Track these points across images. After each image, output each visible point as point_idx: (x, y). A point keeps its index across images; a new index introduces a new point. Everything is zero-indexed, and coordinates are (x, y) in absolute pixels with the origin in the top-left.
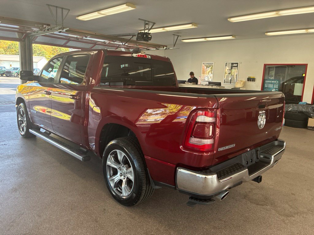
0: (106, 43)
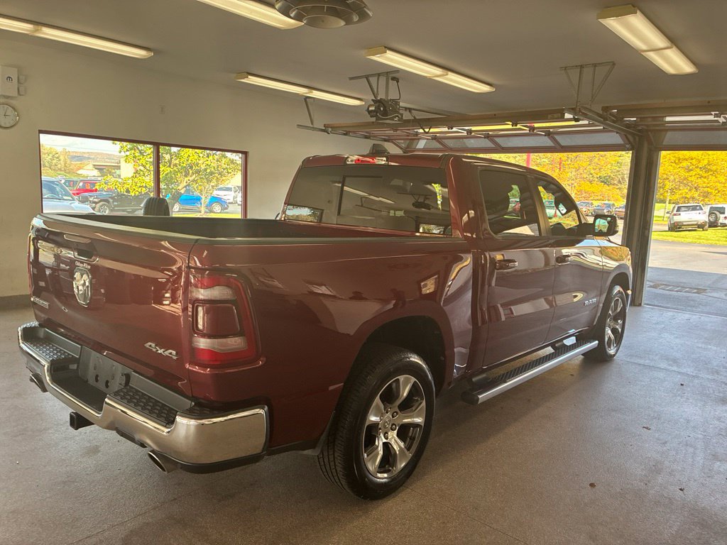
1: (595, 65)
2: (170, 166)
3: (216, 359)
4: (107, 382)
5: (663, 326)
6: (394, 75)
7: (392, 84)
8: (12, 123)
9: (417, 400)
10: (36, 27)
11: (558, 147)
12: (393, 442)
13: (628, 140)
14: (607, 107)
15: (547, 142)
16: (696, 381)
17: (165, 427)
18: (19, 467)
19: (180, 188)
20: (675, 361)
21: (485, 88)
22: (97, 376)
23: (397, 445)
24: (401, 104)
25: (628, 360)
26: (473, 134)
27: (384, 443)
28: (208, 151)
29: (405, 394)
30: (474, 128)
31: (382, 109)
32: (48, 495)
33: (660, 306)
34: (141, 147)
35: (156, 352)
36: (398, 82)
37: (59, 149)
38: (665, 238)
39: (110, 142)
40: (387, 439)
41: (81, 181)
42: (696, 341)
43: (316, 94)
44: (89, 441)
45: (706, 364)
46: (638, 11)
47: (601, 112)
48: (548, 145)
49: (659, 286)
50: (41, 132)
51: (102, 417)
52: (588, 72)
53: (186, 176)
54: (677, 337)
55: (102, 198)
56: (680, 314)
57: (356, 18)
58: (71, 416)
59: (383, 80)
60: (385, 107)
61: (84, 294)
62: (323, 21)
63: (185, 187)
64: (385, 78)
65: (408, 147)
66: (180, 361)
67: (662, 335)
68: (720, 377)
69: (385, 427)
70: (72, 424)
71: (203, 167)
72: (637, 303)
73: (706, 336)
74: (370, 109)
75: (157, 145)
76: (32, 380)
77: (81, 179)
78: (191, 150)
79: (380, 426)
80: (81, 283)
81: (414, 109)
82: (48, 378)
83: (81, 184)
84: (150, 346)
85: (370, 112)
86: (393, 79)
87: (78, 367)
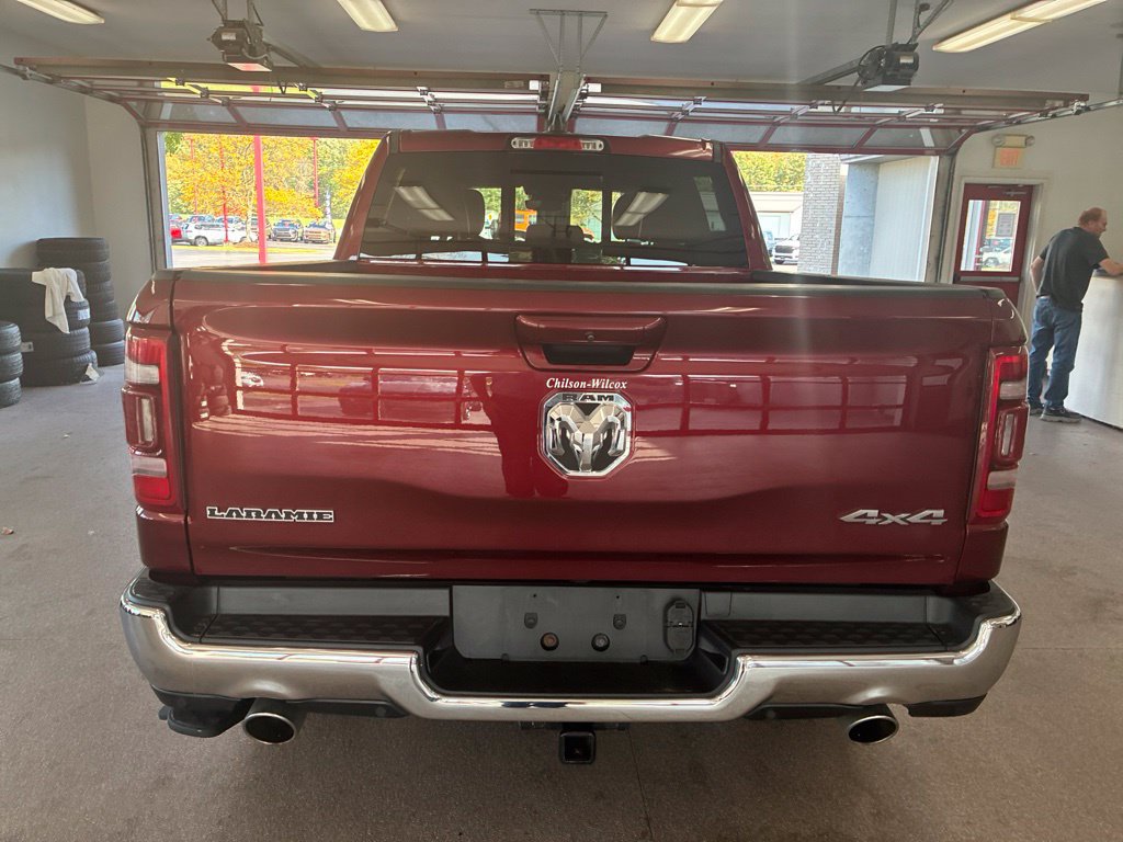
0: (904, 117)
1: (581, 14)
22: (548, 637)
35: (877, 525)
84: (863, 516)
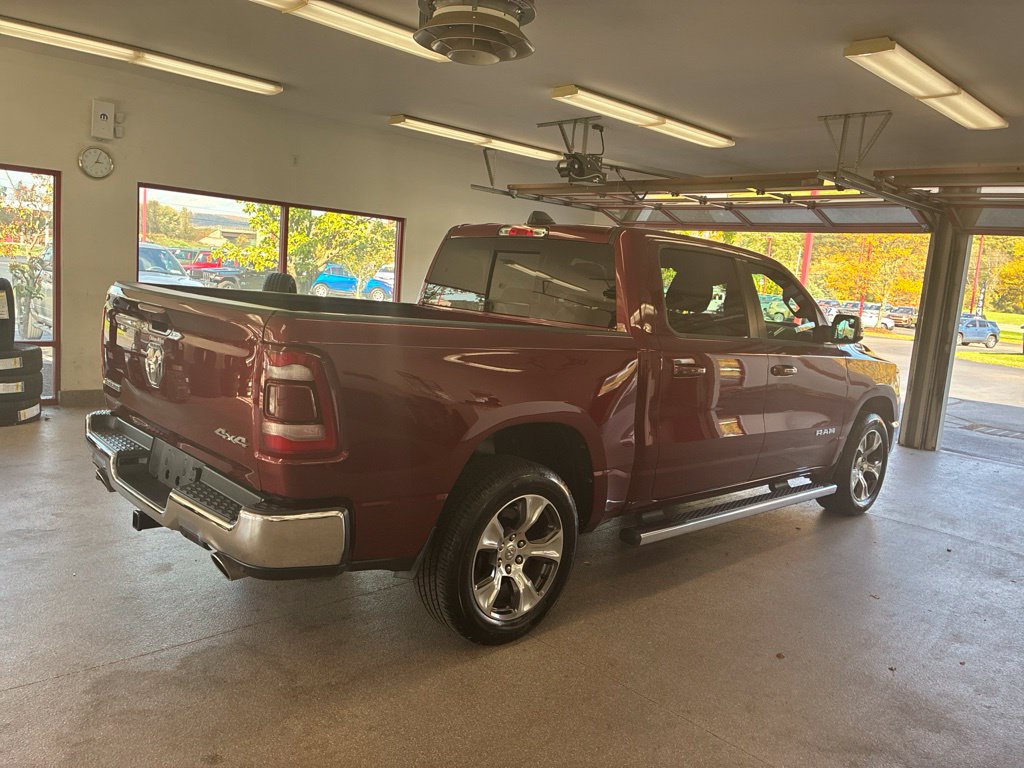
1: (865, 115)
2: (308, 235)
3: (289, 449)
4: (178, 478)
5: (956, 477)
6: (596, 123)
7: (594, 134)
8: (105, 173)
9: (552, 529)
10: (137, 53)
11: (827, 224)
12: (516, 579)
13: (923, 216)
14: (881, 172)
15: (810, 217)
16: (972, 548)
17: (229, 523)
18: (74, 579)
19: (319, 263)
20: (953, 522)
21: (721, 142)
22: (168, 472)
23: (522, 582)
24: (604, 161)
25: (886, 516)
26: (708, 203)
27: (503, 578)
28: (359, 217)
29: (534, 519)
30: (709, 196)
31: (576, 166)
32: (104, 610)
33: (964, 453)
34: (272, 207)
35: (226, 440)
36: (601, 131)
37: (179, 210)
38: (1016, 363)
39: (234, 201)
40: (509, 572)
41: (201, 252)
42: (995, 499)
43: (497, 145)
44: (161, 558)
45: (997, 528)
46: (897, 46)
47: (873, 179)
48: (813, 221)
49: (977, 426)
50: (141, 185)
51: (166, 514)
52: (855, 125)
53: (328, 249)
54: (969, 493)
55: (226, 275)
56: (988, 464)
57: (513, 54)
58: (134, 514)
59: (580, 128)
60: (581, 164)
61: (156, 373)
62: (474, 56)
63: (326, 263)
64: (582, 126)
65: (624, 219)
66: (250, 449)
67: (949, 489)
68: (1008, 545)
69: (507, 557)
70: (135, 525)
71: (351, 237)
72: (929, 446)
73: (1013, 493)
74: (561, 166)
75: (286, 206)
76: (98, 478)
77: (202, 249)
78: (336, 214)
79: (499, 556)
80: (153, 360)
81: (623, 168)
82: (113, 471)
83: (201, 256)
84: (220, 432)
85: (560, 170)
86: (595, 127)
87: (148, 461)
